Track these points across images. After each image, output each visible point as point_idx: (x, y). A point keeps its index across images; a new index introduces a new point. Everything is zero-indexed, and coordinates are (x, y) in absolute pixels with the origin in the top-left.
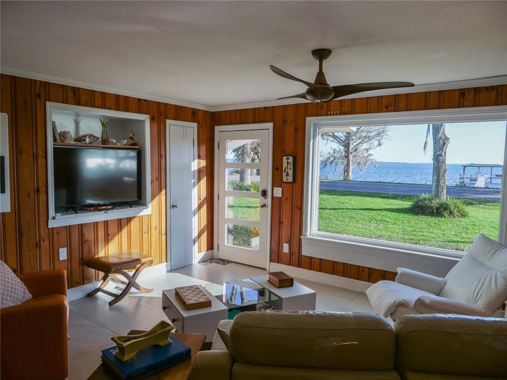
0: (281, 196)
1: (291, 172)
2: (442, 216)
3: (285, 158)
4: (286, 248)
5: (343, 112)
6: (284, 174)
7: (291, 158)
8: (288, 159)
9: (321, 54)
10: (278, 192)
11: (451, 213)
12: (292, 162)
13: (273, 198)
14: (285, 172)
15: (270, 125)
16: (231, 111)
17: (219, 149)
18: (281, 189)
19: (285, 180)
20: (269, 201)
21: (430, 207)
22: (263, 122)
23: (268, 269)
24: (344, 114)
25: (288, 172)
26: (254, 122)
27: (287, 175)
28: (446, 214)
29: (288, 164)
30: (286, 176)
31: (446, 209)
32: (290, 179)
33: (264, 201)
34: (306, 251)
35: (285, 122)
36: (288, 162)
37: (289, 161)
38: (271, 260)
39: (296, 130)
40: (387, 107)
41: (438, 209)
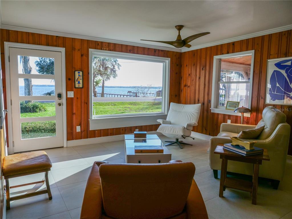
0: (73, 97)
4: (78, 129)
6: (76, 83)
8: (79, 73)
10: (71, 94)
12: (82, 75)
13: (67, 99)
14: (77, 81)
15: (63, 50)
17: (9, 61)
18: (73, 92)
19: (77, 86)
20: (64, 101)
22: (56, 46)
23: (65, 146)
25: (79, 81)
26: (48, 45)
27: (79, 83)
29: (79, 76)
30: (78, 83)
32: (81, 86)
33: (60, 101)
35: (73, 49)
36: (79, 75)
37: (80, 74)
38: (68, 139)
39: (82, 55)
40: (130, 51)
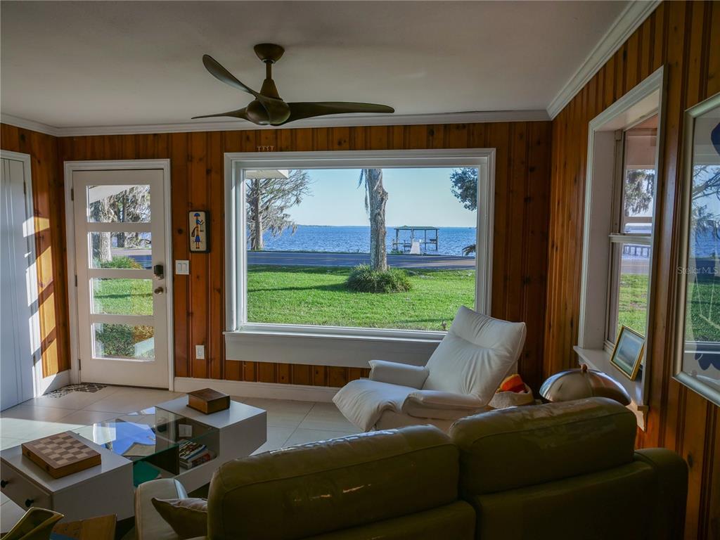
0: (188, 274)
1: (203, 236)
2: (384, 291)
3: (192, 215)
4: (200, 353)
5: (279, 146)
6: (193, 239)
7: (202, 216)
8: (197, 215)
9: (269, 52)
10: (183, 268)
11: (394, 287)
12: (204, 221)
13: (175, 277)
14: (193, 236)
15: (165, 163)
16: (93, 137)
17: (73, 199)
18: (188, 262)
19: (193, 247)
20: (168, 282)
21: (370, 281)
22: (153, 157)
23: (171, 389)
24: (281, 150)
25: (198, 236)
26: (137, 156)
27: (198, 240)
28: (388, 288)
29: (197, 223)
30: (196, 241)
31: (388, 282)
32: (203, 247)
33: (160, 283)
34: (232, 354)
35: (189, 158)
36: (197, 221)
37: (200, 219)
38: (176, 374)
39: (208, 172)
40: (340, 143)
41: (379, 282)
